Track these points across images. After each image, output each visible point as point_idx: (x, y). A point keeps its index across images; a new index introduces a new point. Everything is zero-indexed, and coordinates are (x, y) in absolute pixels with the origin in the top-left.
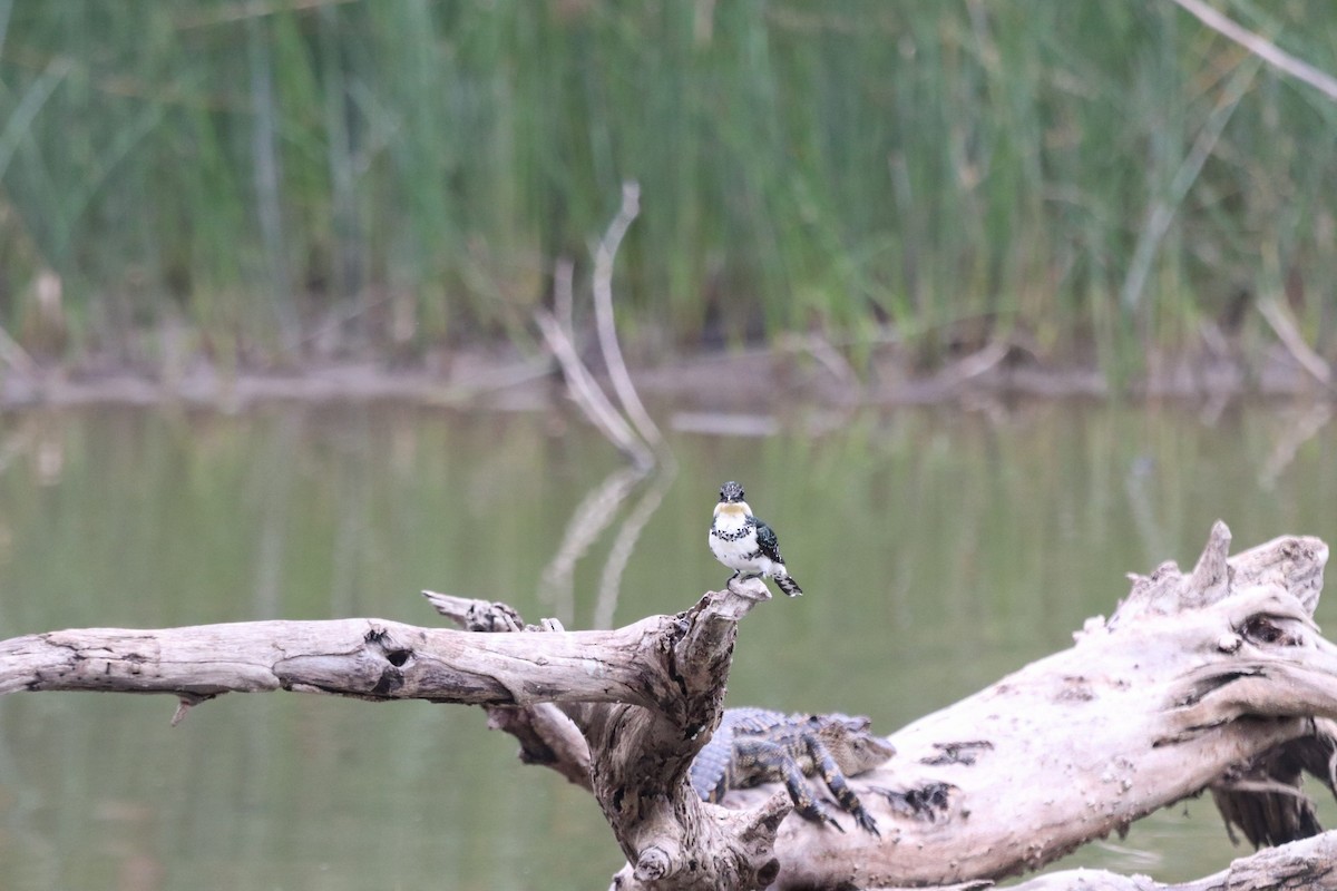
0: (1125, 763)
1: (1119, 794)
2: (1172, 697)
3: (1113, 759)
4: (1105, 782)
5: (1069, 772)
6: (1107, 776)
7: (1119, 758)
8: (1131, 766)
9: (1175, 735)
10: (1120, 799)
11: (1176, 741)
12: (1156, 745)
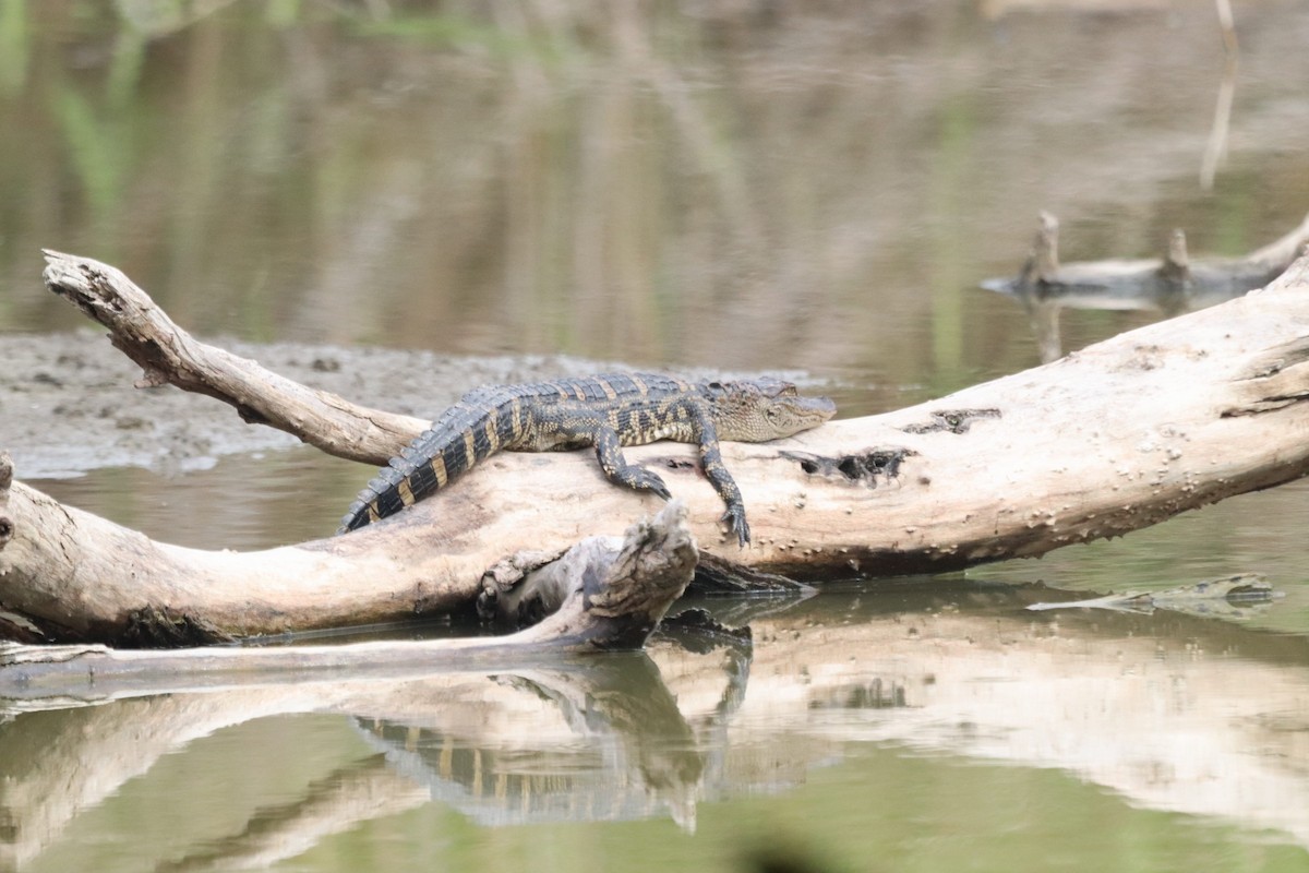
0: (1172, 433)
1: (1165, 464)
2: (1252, 368)
3: (1158, 429)
4: (1144, 451)
5: (1095, 440)
6: (1147, 445)
7: (1166, 427)
8: (1183, 435)
9: (1251, 406)
10: (1167, 468)
11: (1253, 412)
12: (1226, 415)
